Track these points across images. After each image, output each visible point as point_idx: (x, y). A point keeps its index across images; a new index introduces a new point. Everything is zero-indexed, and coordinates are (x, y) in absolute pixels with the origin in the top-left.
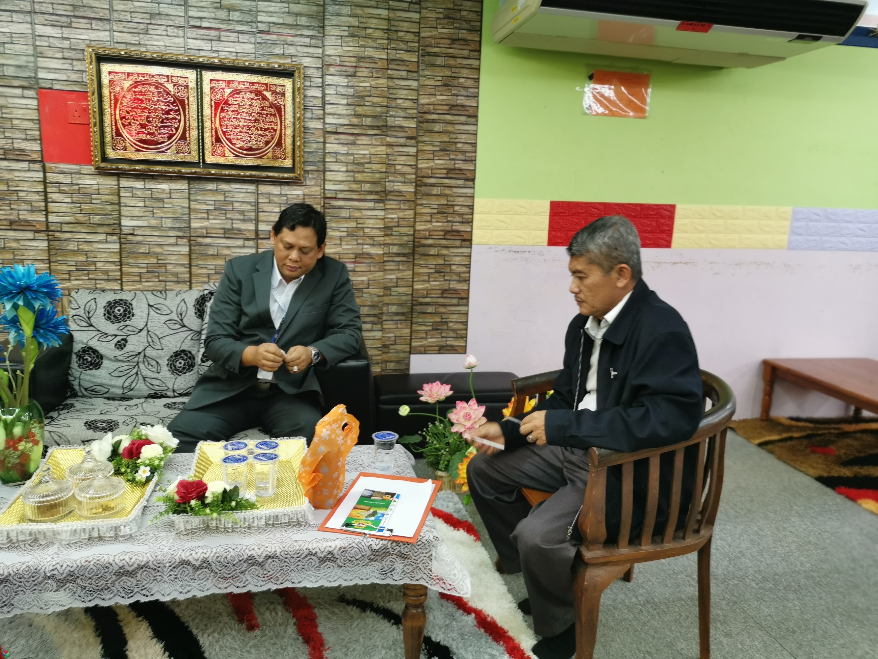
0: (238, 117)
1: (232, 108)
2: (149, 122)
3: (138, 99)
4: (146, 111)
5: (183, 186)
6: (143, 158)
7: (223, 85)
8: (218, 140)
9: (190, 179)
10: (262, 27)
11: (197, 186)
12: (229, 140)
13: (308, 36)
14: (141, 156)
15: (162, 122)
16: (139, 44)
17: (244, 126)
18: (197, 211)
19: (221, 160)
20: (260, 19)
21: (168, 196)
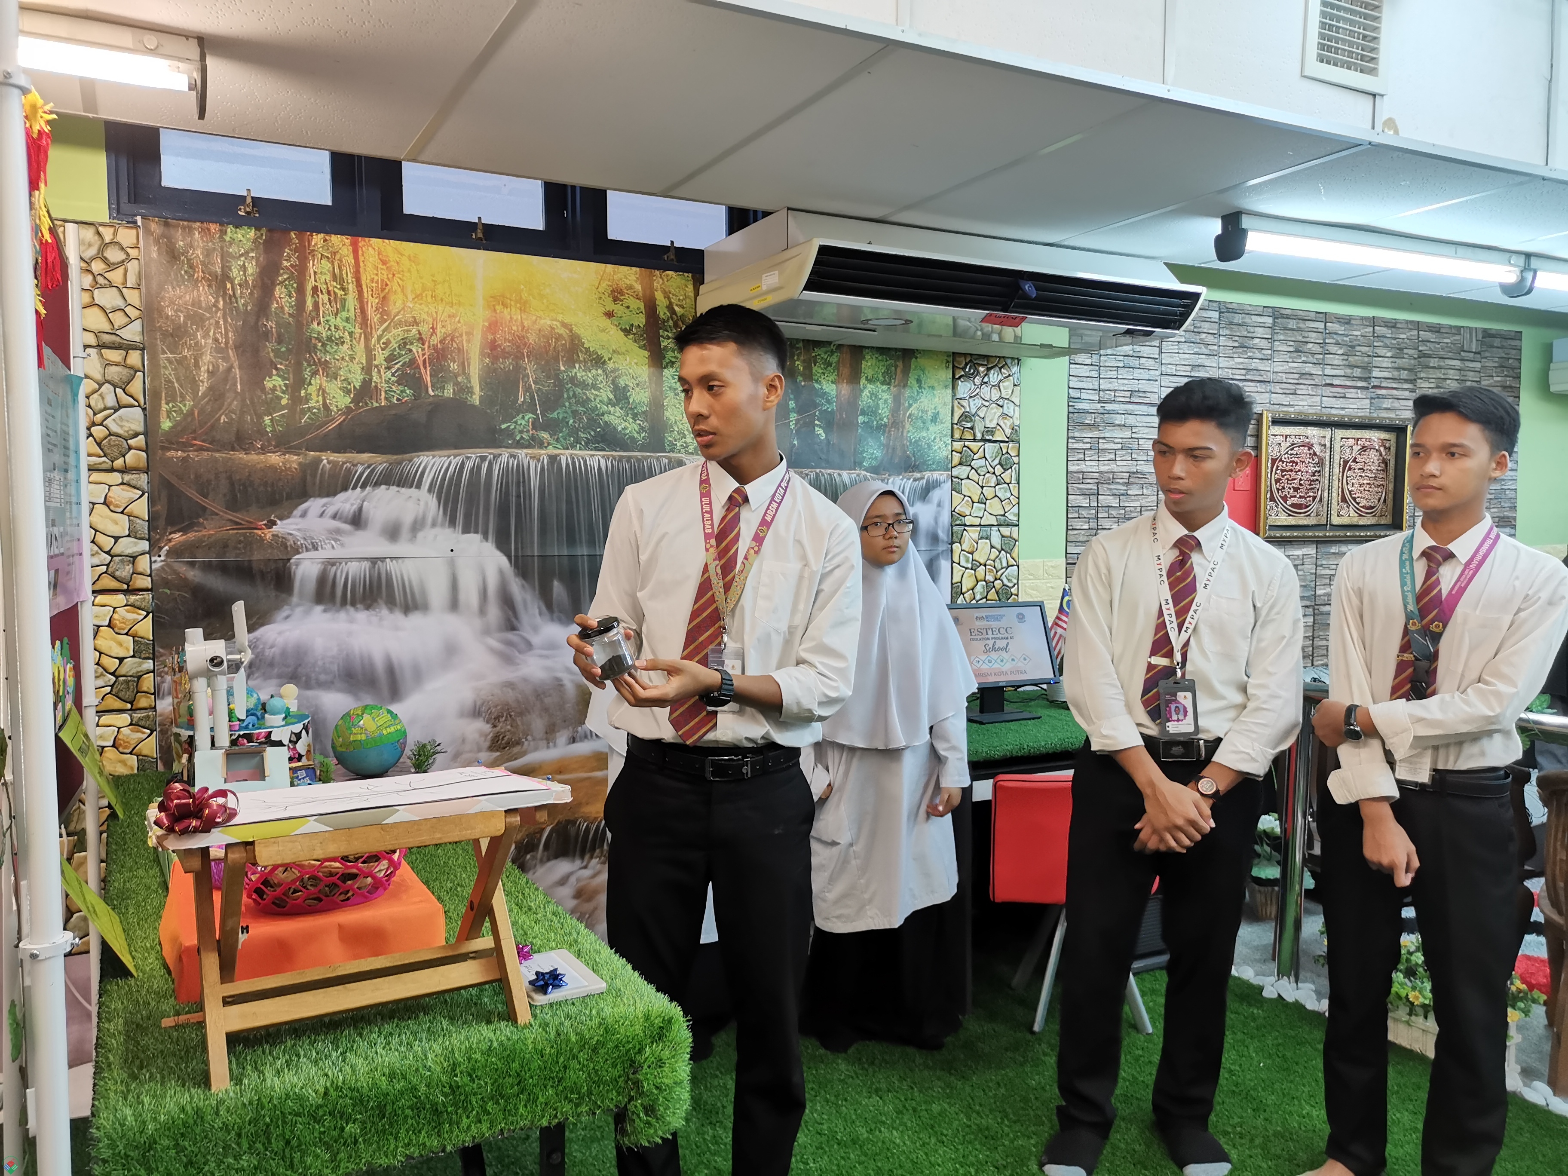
0: (1363, 475)
1: (1359, 466)
2: (1301, 485)
3: (1293, 462)
4: (1300, 473)
5: (1311, 550)
6: (1293, 523)
7: (1352, 442)
8: (1344, 500)
9: (1318, 542)
10: (1375, 382)
11: (1323, 549)
12: (1354, 499)
13: (1406, 389)
14: (1292, 521)
15: (1310, 485)
16: (1289, 405)
17: (1369, 484)
18: (1322, 576)
19: (1345, 521)
20: (1374, 374)
21: (1301, 562)
